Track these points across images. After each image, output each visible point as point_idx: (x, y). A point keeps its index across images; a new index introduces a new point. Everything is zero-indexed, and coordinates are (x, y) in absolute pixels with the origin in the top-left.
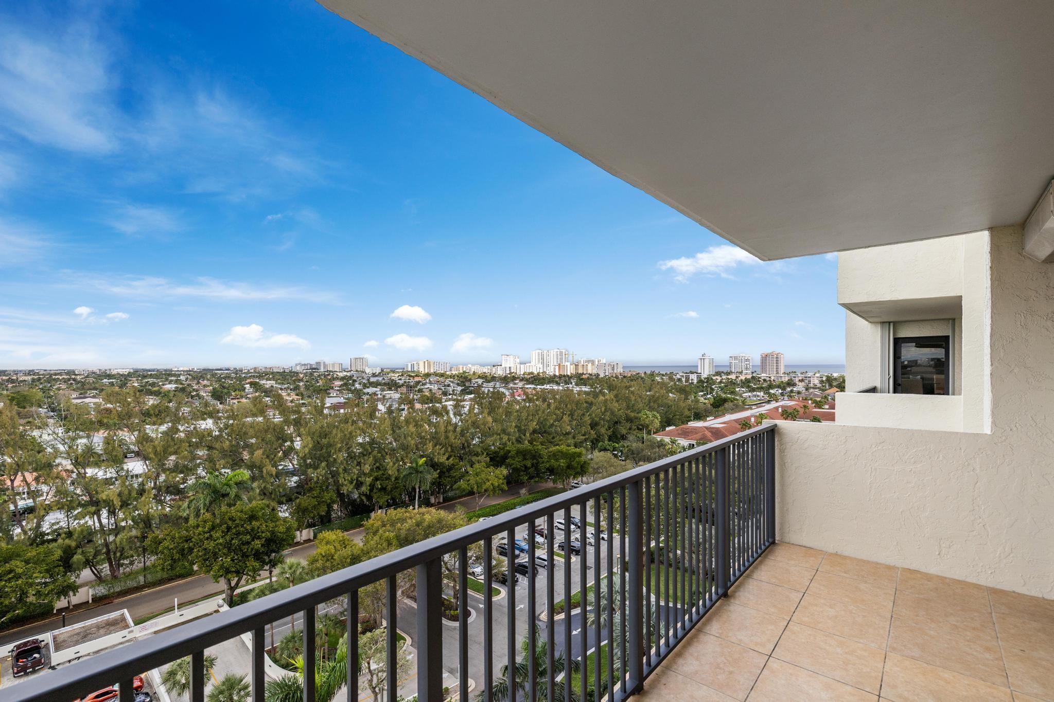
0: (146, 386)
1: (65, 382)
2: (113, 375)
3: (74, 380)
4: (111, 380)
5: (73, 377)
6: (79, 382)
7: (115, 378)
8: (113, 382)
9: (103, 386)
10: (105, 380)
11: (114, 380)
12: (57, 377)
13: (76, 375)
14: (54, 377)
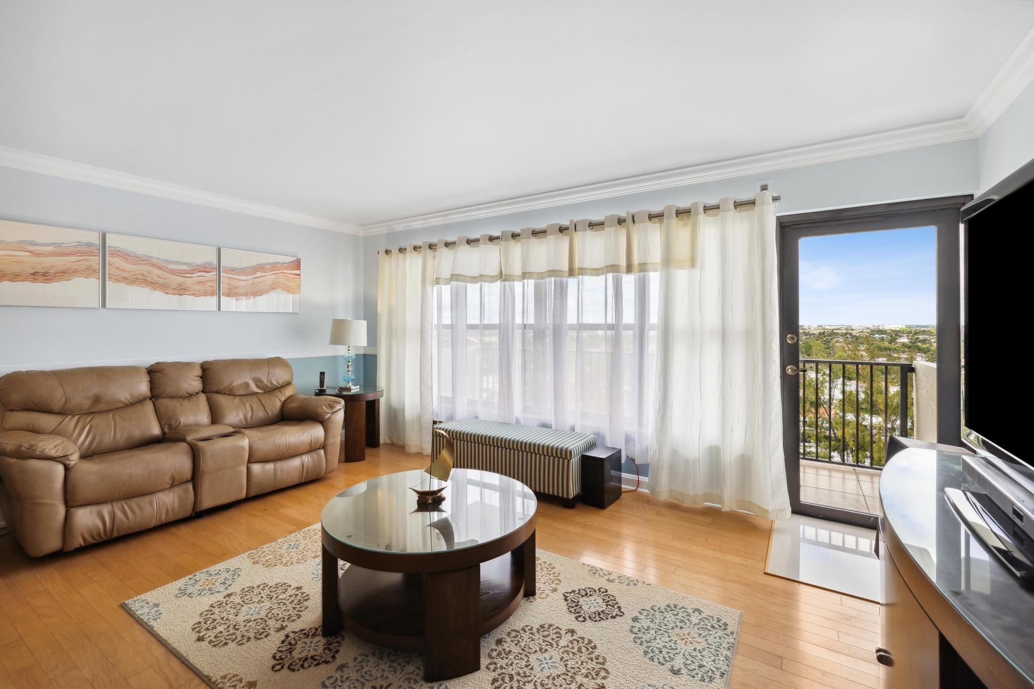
0: (915, 342)
1: (843, 336)
2: (885, 331)
3: (850, 334)
4: (882, 336)
5: (850, 331)
6: (854, 336)
7: (886, 334)
8: (883, 337)
9: (874, 341)
10: (877, 336)
11: (884, 336)
12: (837, 331)
13: (852, 330)
14: (835, 331)
